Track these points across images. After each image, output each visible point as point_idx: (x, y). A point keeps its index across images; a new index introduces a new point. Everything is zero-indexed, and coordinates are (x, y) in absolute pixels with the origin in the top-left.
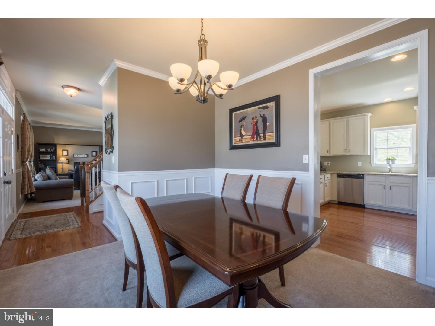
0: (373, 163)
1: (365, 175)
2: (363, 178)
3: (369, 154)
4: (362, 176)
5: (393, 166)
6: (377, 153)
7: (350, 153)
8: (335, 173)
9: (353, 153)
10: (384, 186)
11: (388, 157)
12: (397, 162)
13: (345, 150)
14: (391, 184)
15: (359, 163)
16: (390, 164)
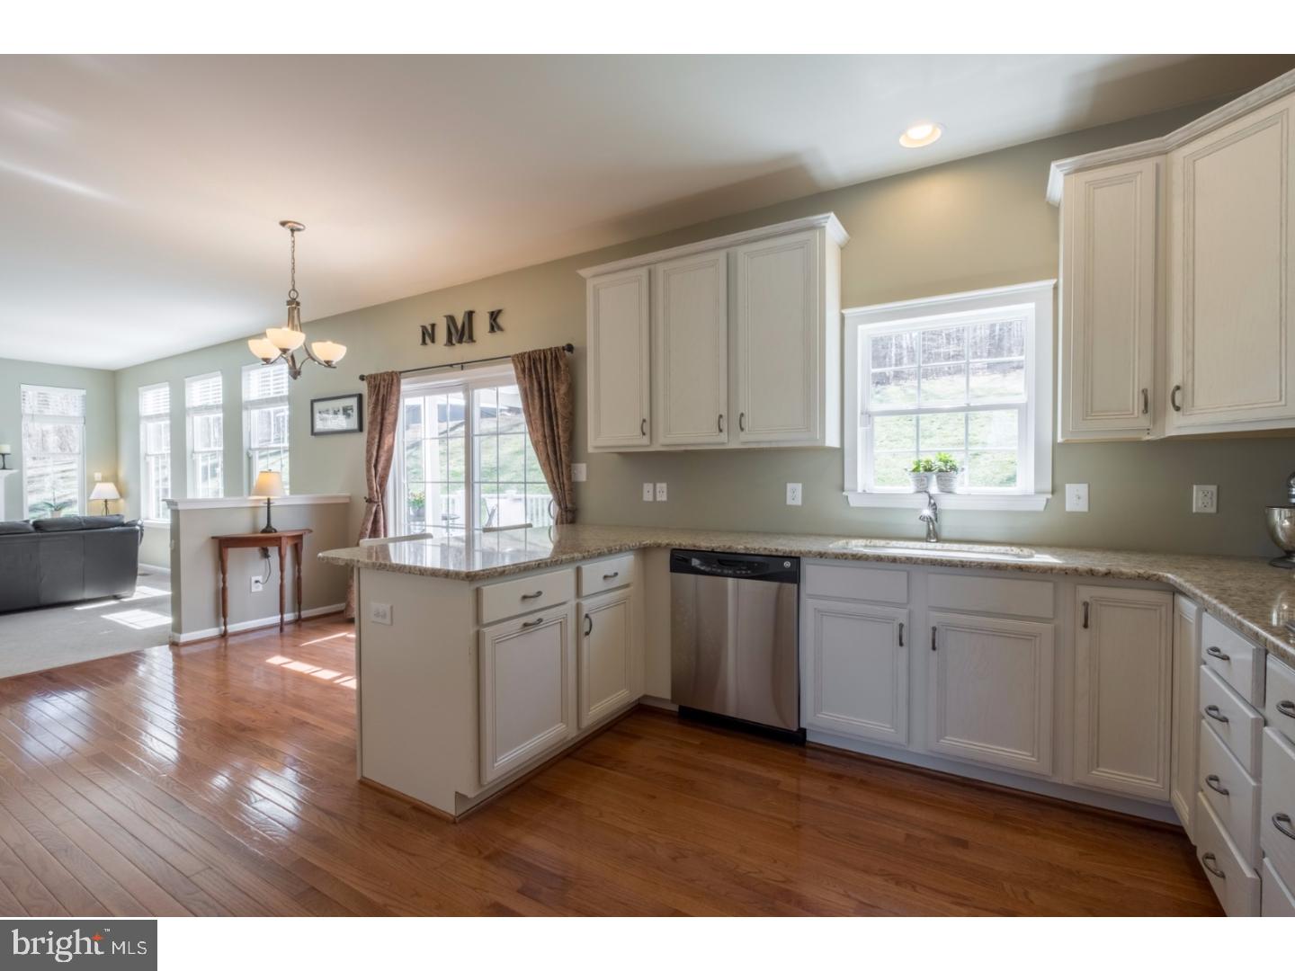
0: (855, 490)
1: (804, 561)
2: (793, 576)
3: (832, 440)
4: (787, 564)
5: (946, 503)
6: (870, 436)
7: (743, 437)
8: (659, 546)
9: (755, 435)
10: (901, 626)
11: (923, 458)
12: (961, 484)
13: (721, 416)
14: (936, 618)
15: (790, 486)
16: (930, 497)
